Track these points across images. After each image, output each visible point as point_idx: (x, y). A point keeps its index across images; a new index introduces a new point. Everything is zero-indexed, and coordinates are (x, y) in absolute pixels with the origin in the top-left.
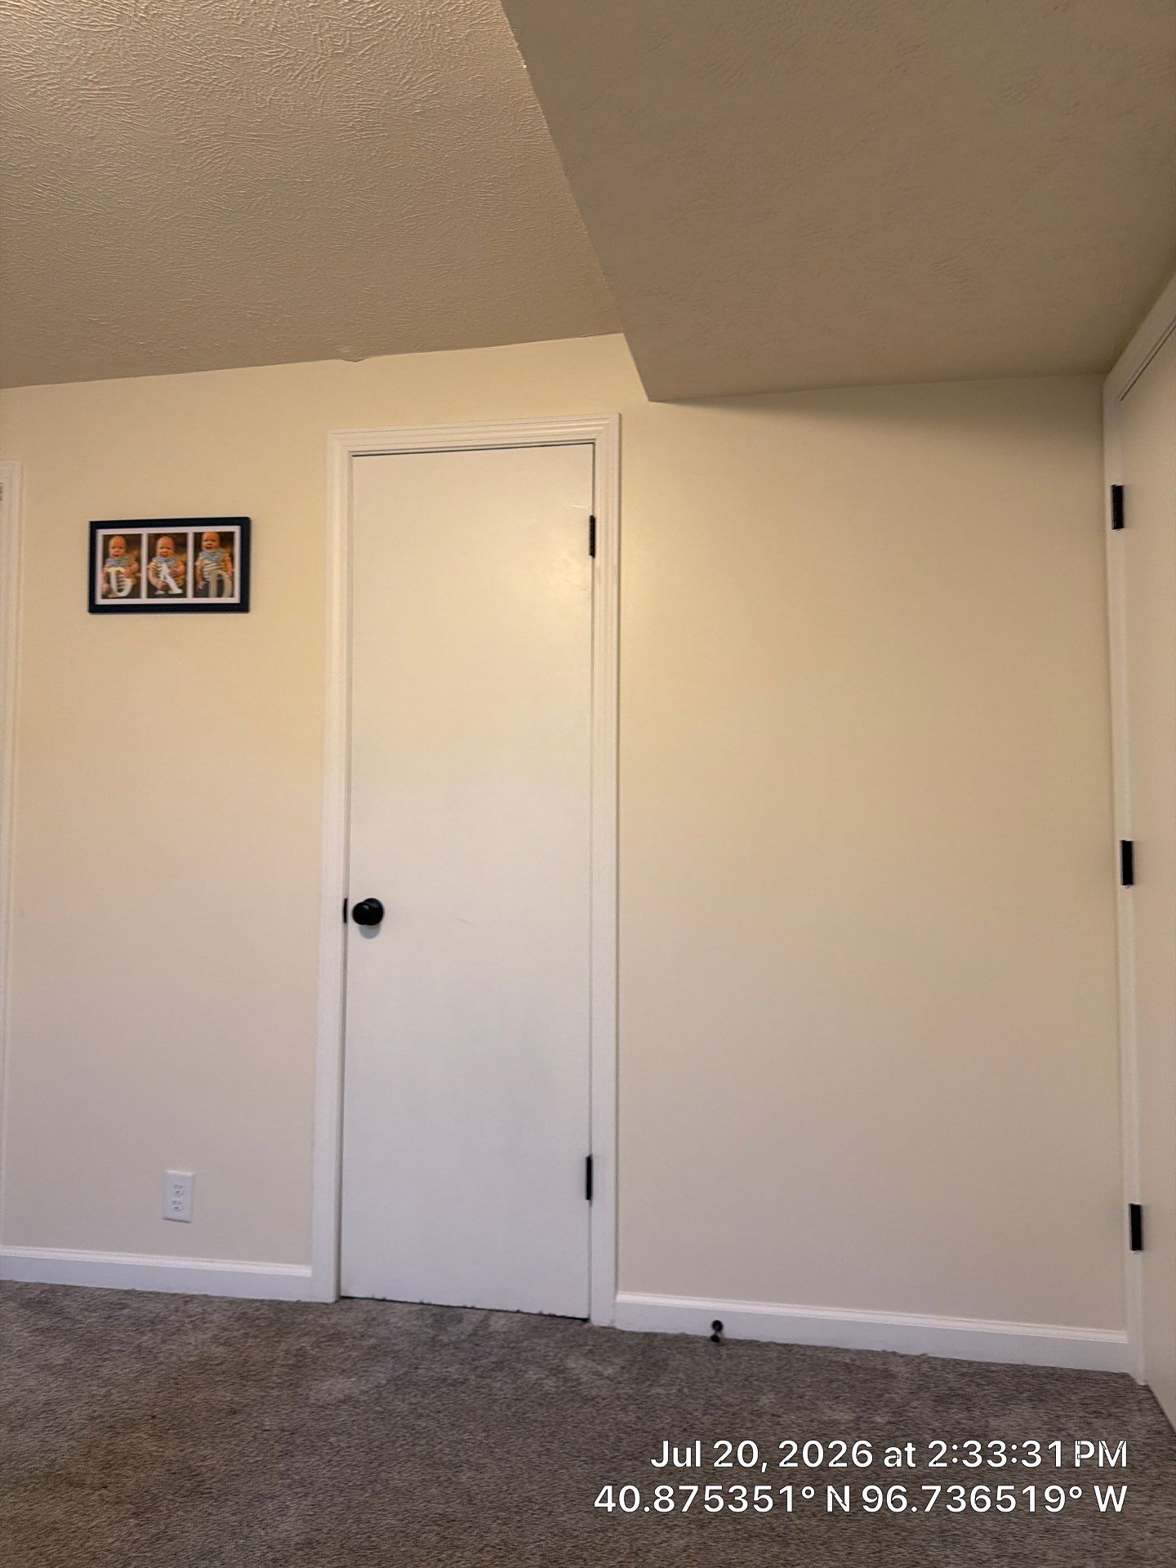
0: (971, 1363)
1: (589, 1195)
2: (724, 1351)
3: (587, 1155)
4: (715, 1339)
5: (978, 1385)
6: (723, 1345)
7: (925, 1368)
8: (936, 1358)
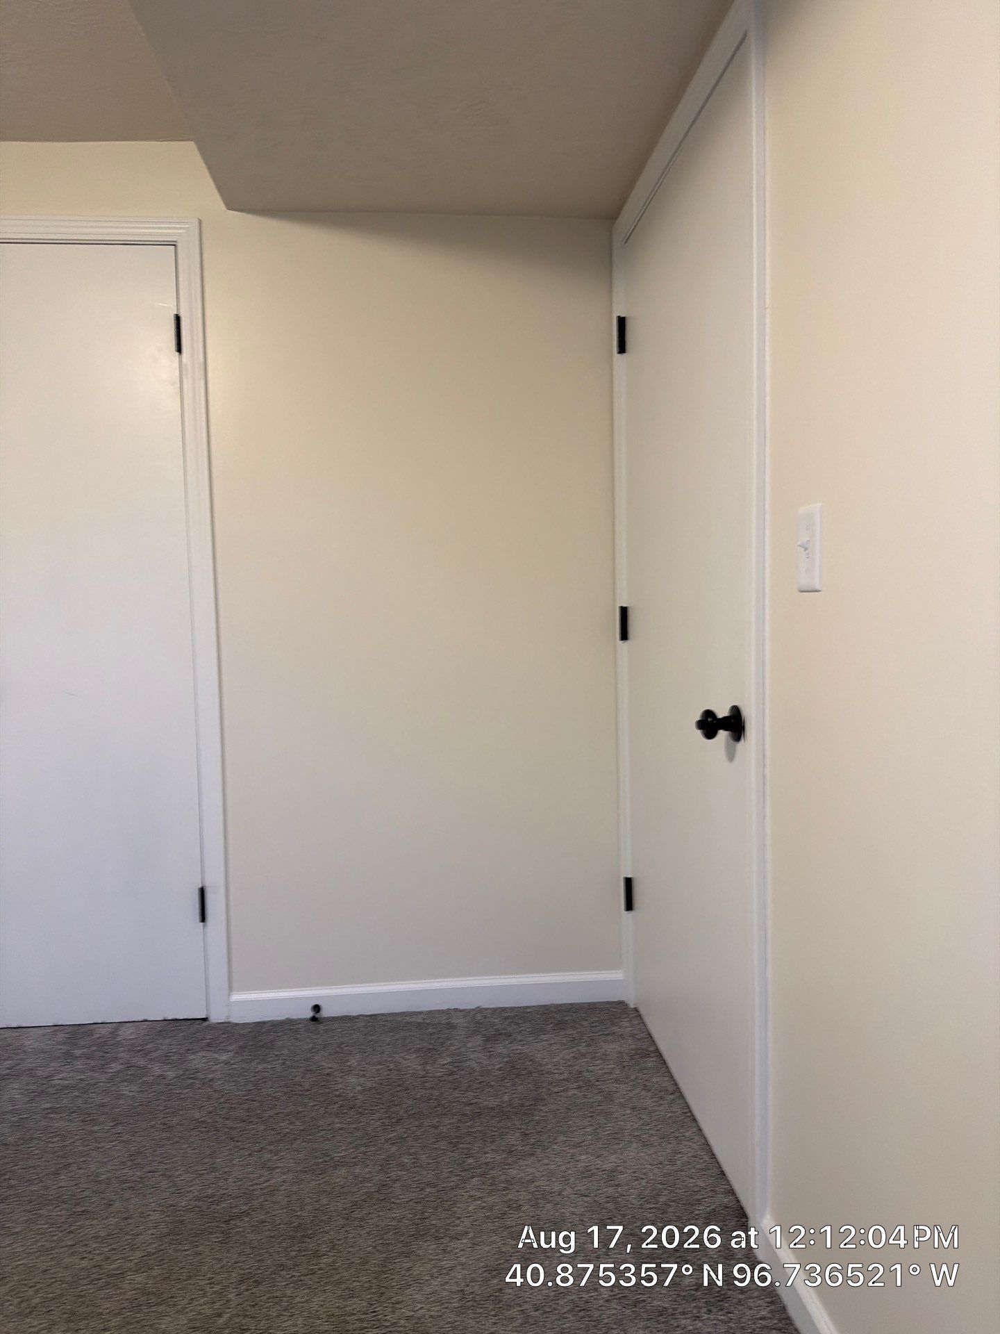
0: (512, 1009)
1: (203, 918)
2: (321, 1027)
3: (200, 886)
4: (314, 1019)
5: (518, 1024)
6: (321, 1023)
7: (479, 1017)
8: (486, 1009)
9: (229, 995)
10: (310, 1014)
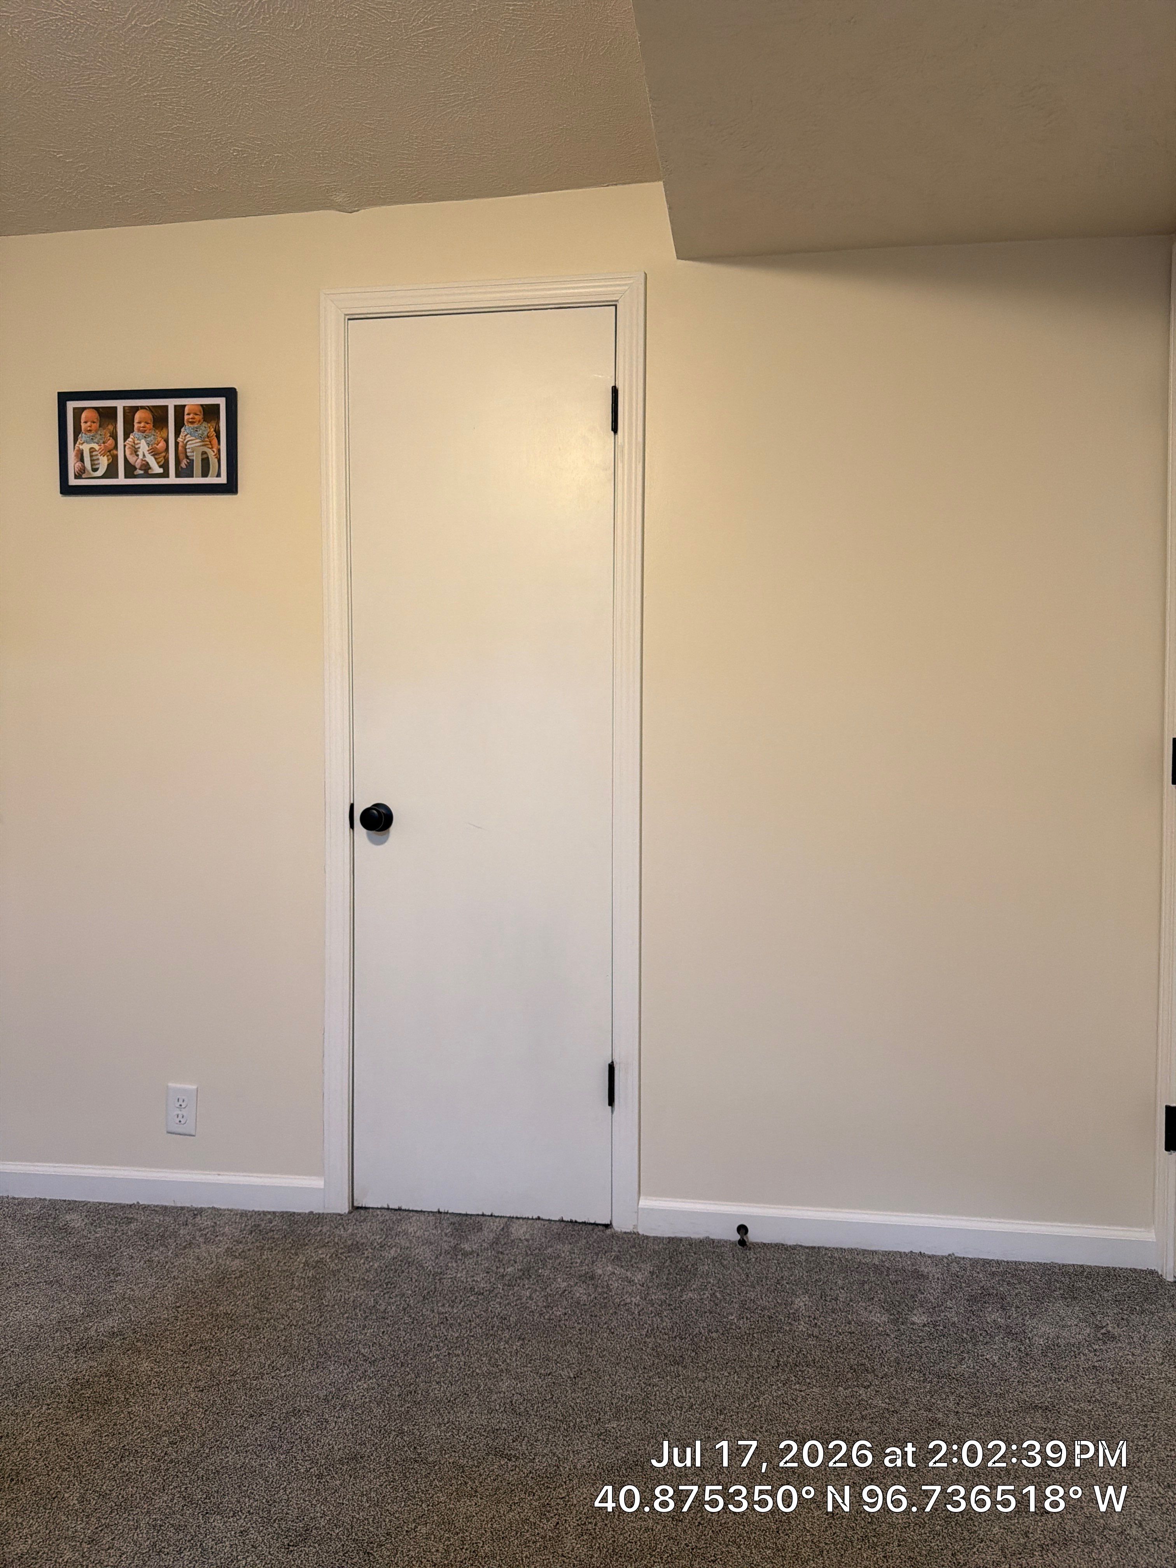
1: (611, 1102)
2: (751, 1255)
3: (610, 1062)
4: (742, 1243)
5: (1009, 1284)
6: (750, 1249)
7: (955, 1268)
8: (963, 1258)
9: (639, 1200)
10: (737, 1237)
